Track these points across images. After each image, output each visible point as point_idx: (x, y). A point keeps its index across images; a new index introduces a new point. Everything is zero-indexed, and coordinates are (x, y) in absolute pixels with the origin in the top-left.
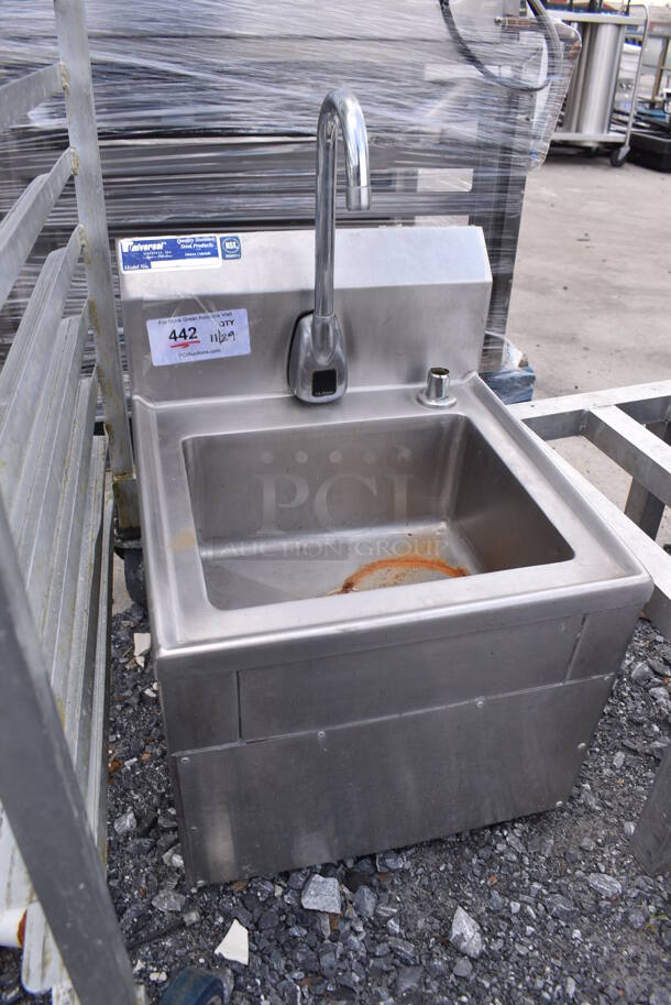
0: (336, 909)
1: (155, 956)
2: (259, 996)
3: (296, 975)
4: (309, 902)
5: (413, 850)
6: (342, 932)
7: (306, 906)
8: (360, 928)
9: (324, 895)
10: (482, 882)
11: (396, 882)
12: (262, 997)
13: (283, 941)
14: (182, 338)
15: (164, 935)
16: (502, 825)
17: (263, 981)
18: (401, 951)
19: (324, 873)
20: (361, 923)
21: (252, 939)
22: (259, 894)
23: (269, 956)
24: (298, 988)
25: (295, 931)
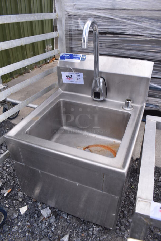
0: (46, 217)
1: (10, 203)
2: (19, 222)
3: (28, 223)
4: (42, 212)
5: (72, 216)
6: (43, 222)
7: (41, 212)
8: (47, 224)
9: (46, 212)
10: (80, 234)
11: (62, 220)
12: (19, 223)
13: (32, 215)
14: (69, 77)
15: (15, 200)
16: (96, 225)
17: (22, 220)
18: (49, 234)
19: (50, 208)
20: (48, 223)
21: (27, 211)
22: (36, 204)
23: (27, 216)
24: (26, 226)
25: (35, 215)
